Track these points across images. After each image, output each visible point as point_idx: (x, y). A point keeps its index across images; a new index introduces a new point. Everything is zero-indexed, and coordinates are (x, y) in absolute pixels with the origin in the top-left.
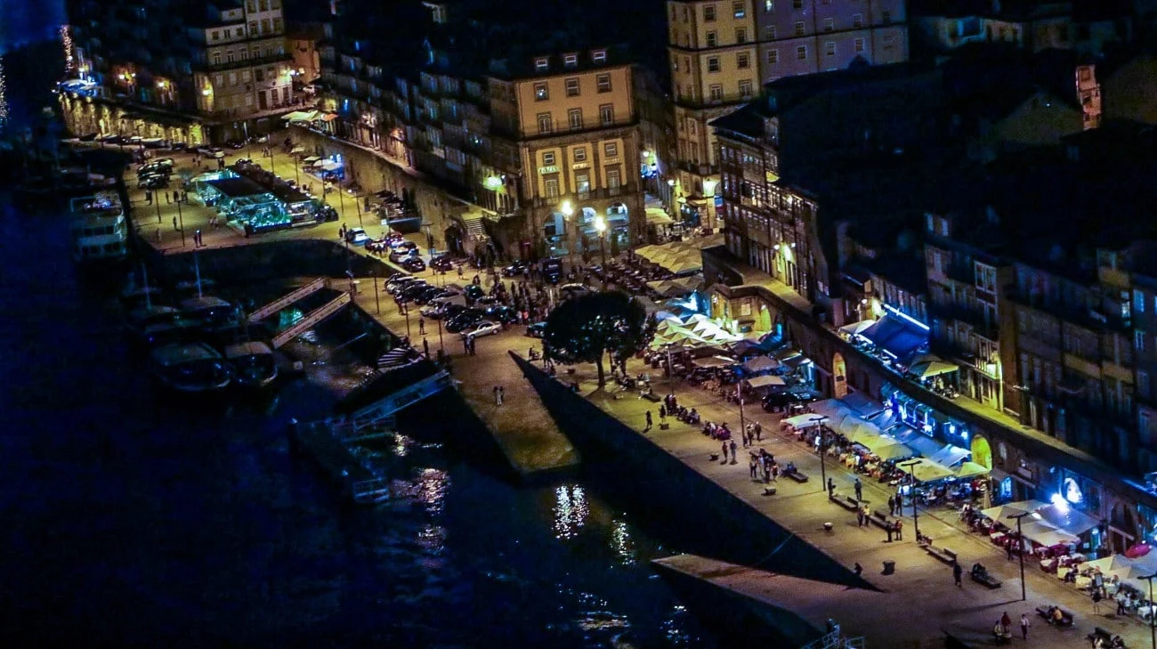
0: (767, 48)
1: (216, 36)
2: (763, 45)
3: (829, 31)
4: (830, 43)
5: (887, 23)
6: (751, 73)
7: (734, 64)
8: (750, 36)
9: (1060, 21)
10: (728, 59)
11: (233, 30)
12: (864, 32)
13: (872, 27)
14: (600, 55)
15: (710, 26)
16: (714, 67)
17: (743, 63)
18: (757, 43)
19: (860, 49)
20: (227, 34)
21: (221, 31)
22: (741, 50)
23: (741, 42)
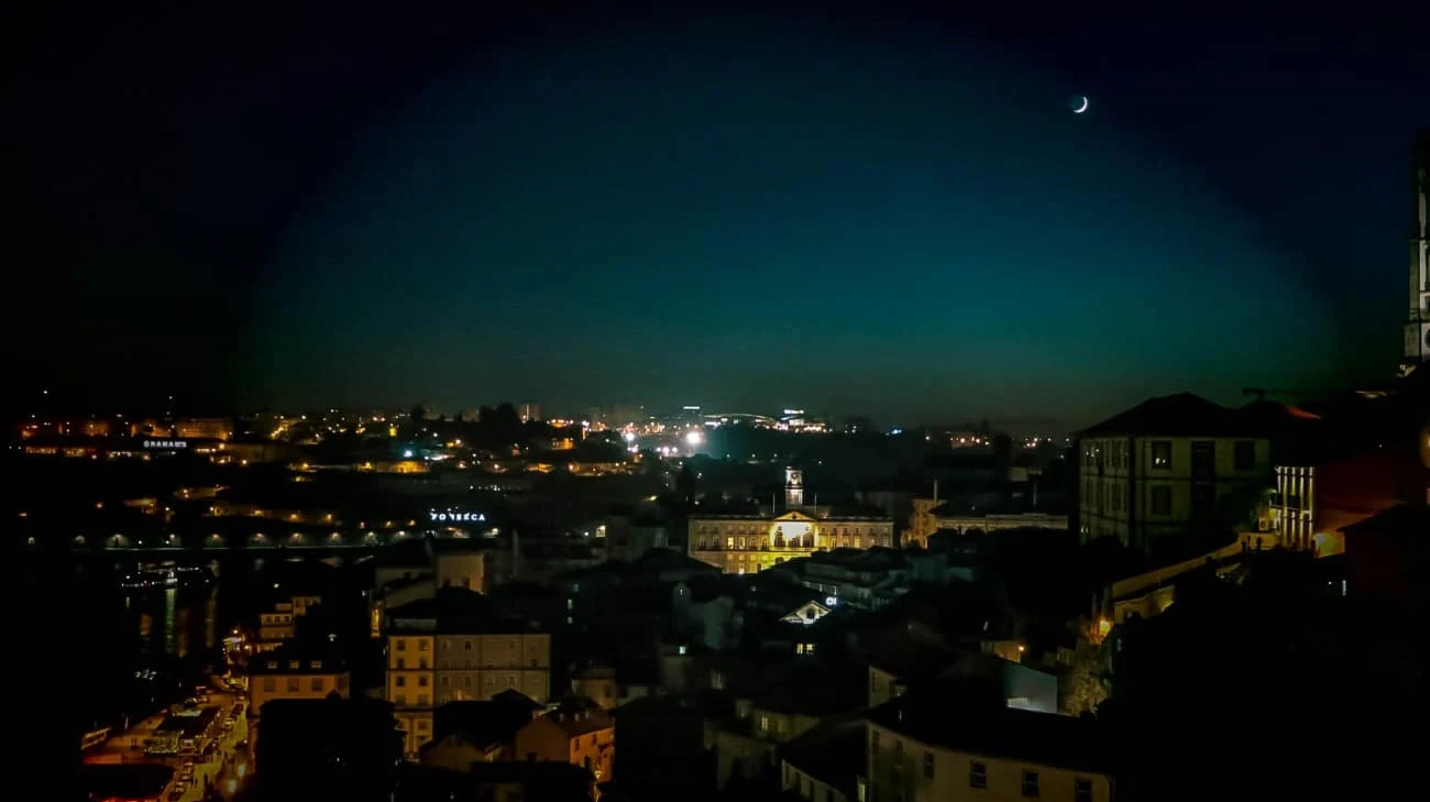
0: (442, 675)
1: (268, 620)
2: (439, 672)
3: (490, 668)
4: (491, 677)
5: (534, 667)
6: (429, 691)
7: (417, 681)
8: (430, 665)
9: (605, 682)
10: (412, 679)
11: (282, 617)
12: (516, 672)
13: (523, 669)
14: (316, 665)
15: (401, 654)
16: (401, 682)
17: (423, 682)
18: (434, 670)
19: (512, 683)
20: (278, 619)
21: (273, 617)
22: (423, 673)
23: (423, 667)
